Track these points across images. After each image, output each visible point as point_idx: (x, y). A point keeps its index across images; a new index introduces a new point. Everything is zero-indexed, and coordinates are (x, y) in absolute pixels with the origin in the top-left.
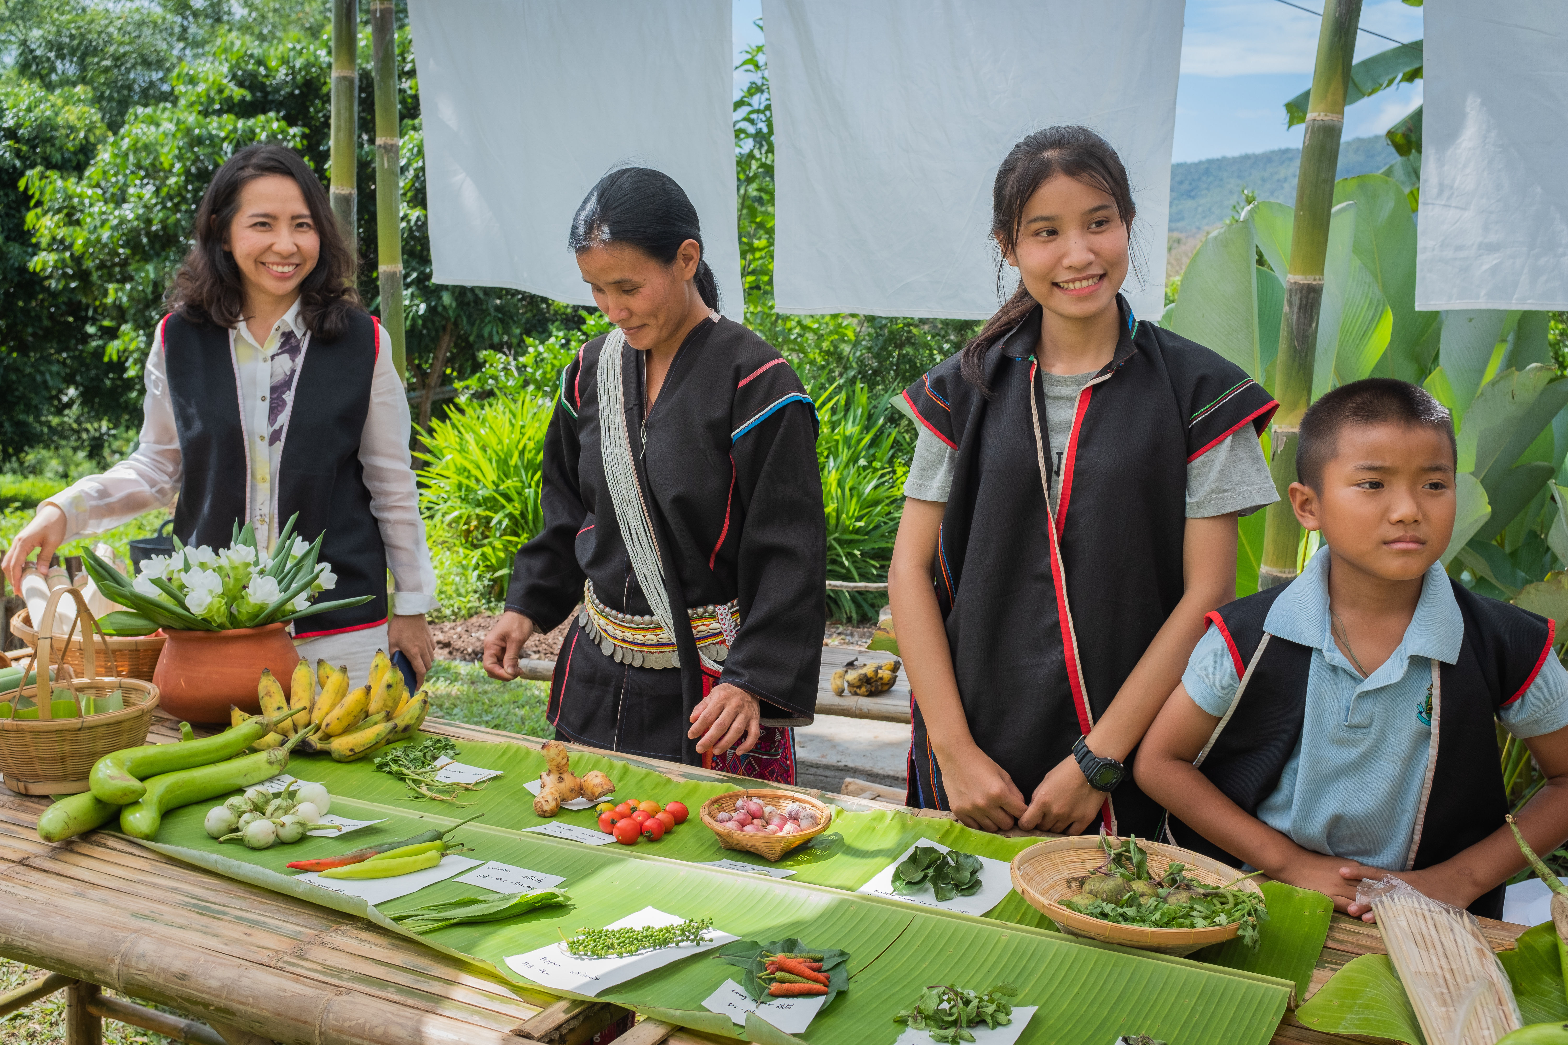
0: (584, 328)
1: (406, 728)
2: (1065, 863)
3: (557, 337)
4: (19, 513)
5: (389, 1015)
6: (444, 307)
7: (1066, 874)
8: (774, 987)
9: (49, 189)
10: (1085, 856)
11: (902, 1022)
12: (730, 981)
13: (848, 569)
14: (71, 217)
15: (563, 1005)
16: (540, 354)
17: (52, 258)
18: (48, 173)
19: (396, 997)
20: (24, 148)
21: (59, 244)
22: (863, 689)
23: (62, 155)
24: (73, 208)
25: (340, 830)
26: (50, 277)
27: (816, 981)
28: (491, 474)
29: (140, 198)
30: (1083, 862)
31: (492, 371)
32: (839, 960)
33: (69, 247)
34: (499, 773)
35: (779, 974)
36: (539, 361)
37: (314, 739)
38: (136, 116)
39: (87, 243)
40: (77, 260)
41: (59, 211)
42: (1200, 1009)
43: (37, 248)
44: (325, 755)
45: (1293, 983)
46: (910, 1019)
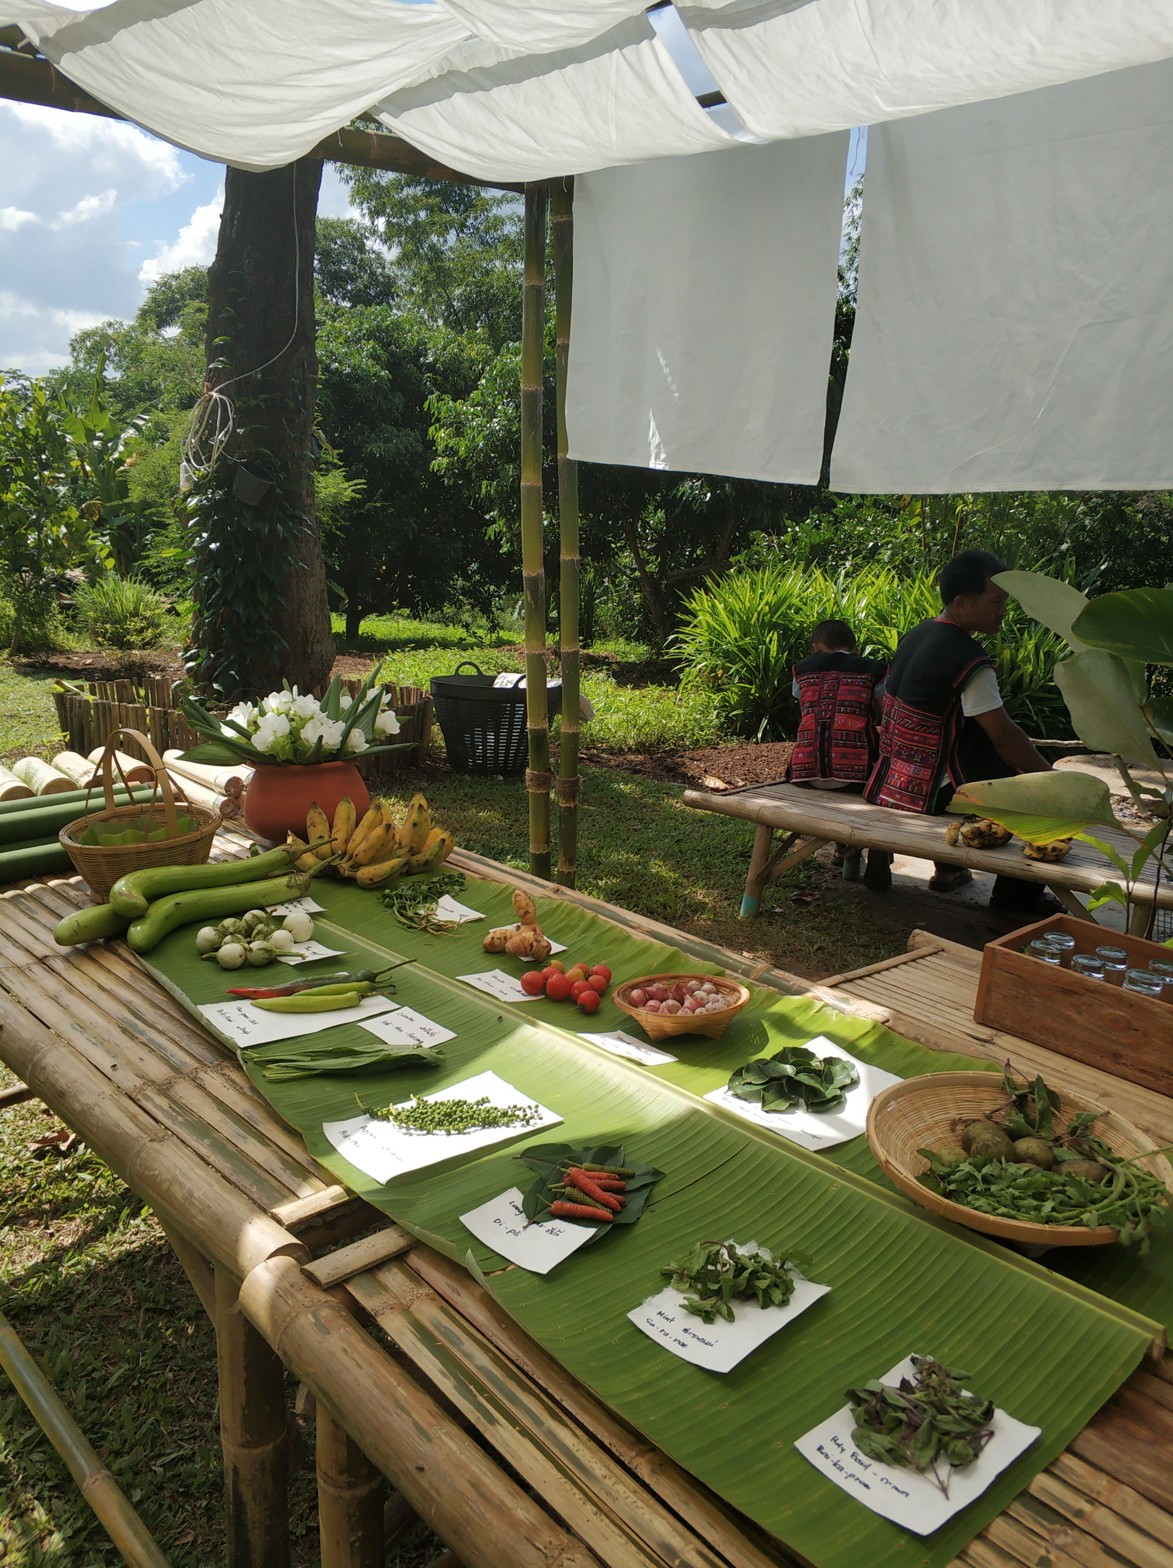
0: (834, 511)
1: (426, 863)
2: (956, 1101)
3: (812, 519)
4: (412, 653)
5: (178, 1172)
6: (726, 495)
7: (953, 1114)
8: (556, 1205)
9: (444, 409)
10: (984, 1095)
11: (667, 1277)
12: (515, 1190)
13: (1036, 722)
14: (459, 429)
15: (336, 1190)
16: (797, 533)
17: (445, 461)
18: (444, 396)
19: (203, 1151)
20: (439, 378)
21: (450, 451)
22: (976, 841)
23: (466, 383)
24: (461, 423)
25: (304, 958)
26: (443, 476)
27: (606, 1205)
28: (734, 633)
29: (505, 414)
30: (980, 1101)
31: (758, 548)
32: (649, 1179)
33: (456, 453)
34: (483, 916)
35: (568, 1190)
36: (795, 540)
37: (344, 866)
38: (508, 349)
39: (468, 450)
40: (464, 462)
41: (451, 425)
42: (1029, 1334)
43: (435, 454)
44: (350, 882)
45: (1160, 1327)
46: (675, 1276)
